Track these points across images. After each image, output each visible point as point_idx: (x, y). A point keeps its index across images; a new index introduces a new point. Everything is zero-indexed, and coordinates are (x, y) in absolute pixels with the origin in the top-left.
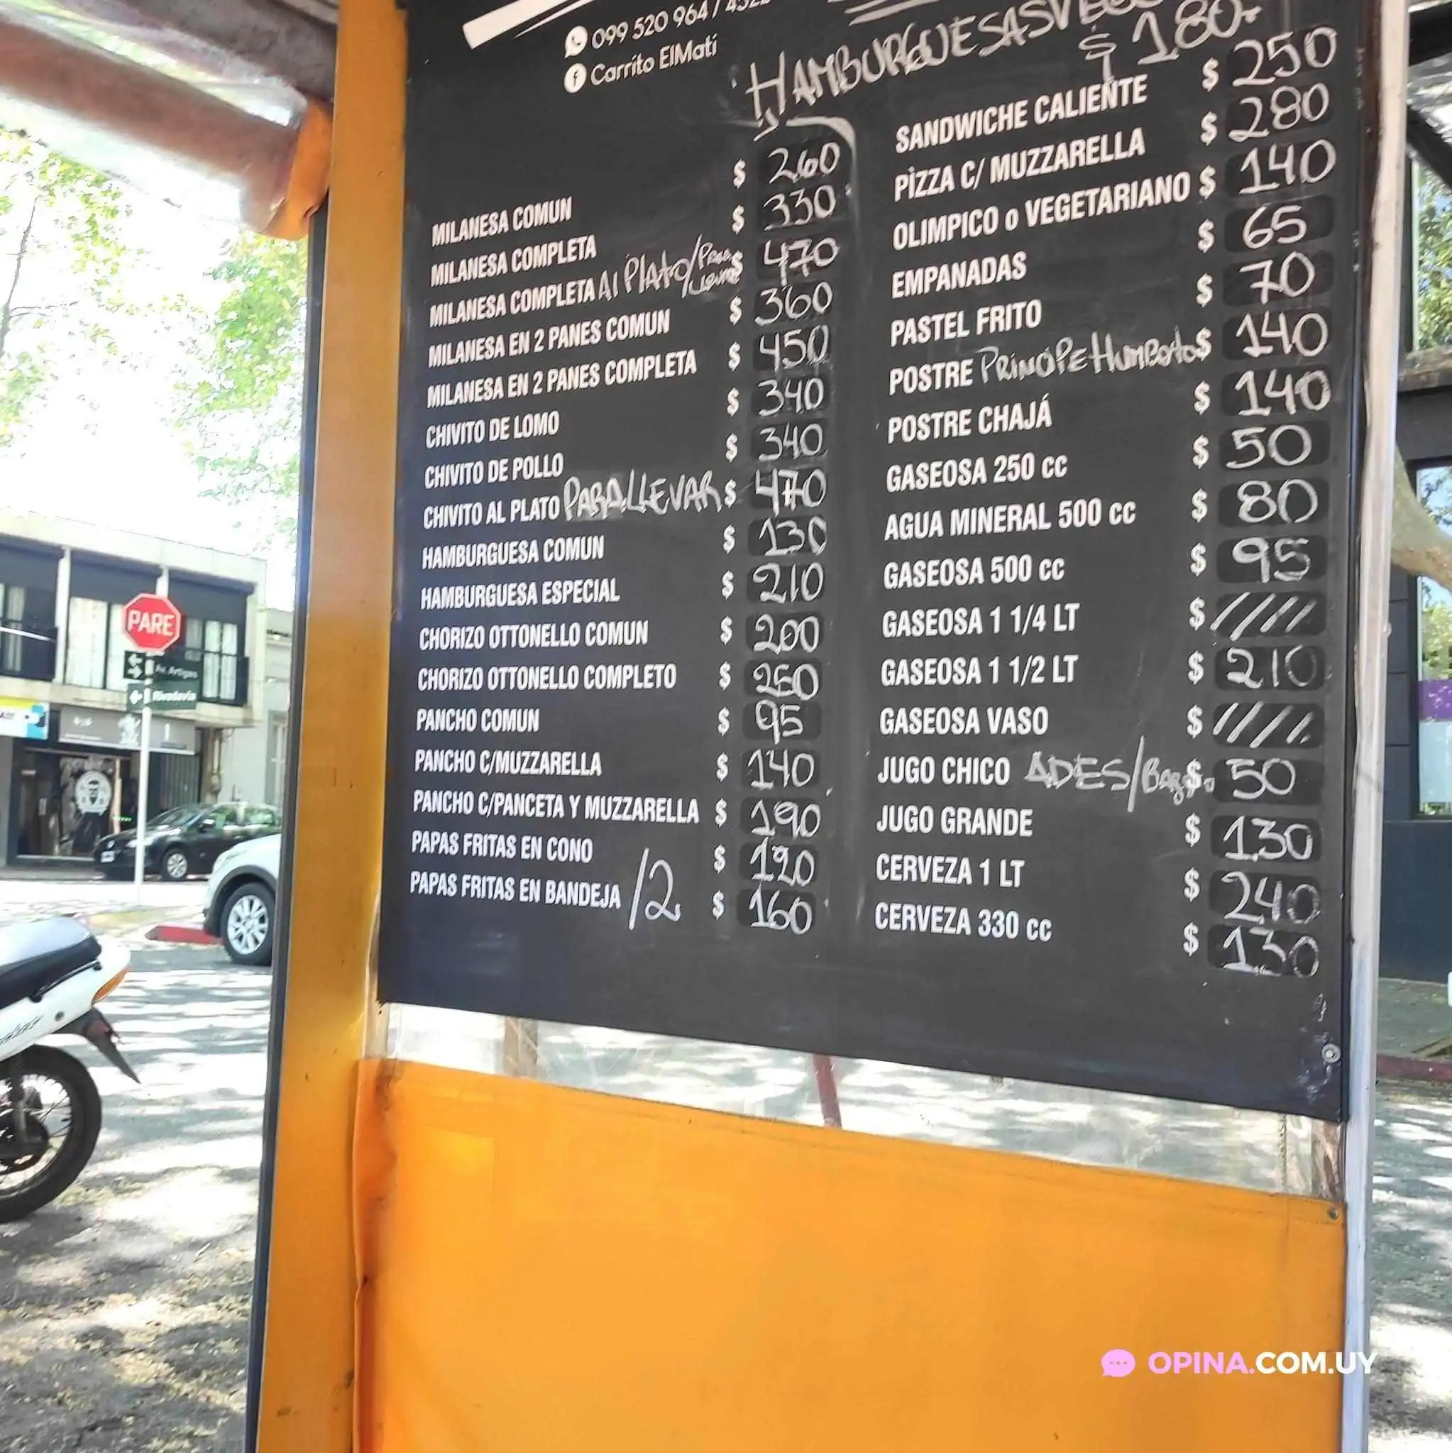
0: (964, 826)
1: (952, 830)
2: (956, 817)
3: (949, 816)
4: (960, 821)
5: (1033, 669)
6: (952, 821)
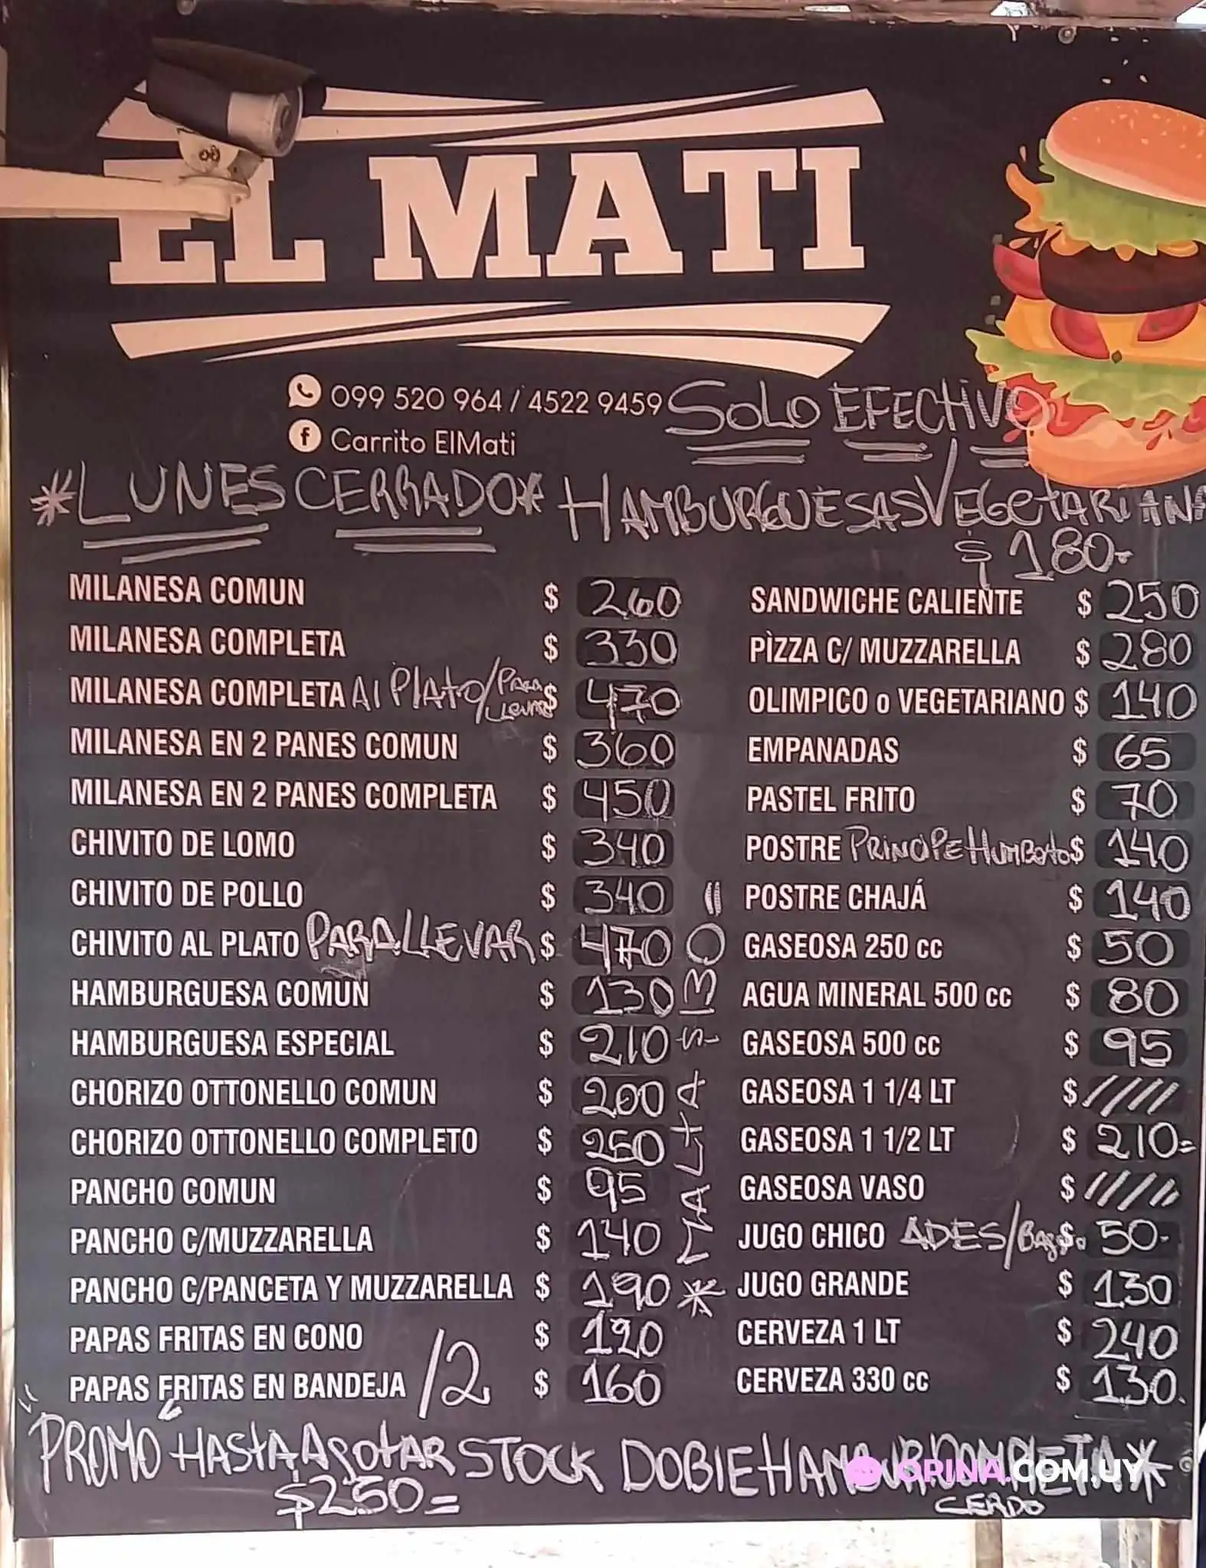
0: (836, 1288)
1: (823, 1292)
2: (827, 1281)
3: (819, 1279)
4: (832, 1283)
5: (908, 1138)
6: (823, 1285)
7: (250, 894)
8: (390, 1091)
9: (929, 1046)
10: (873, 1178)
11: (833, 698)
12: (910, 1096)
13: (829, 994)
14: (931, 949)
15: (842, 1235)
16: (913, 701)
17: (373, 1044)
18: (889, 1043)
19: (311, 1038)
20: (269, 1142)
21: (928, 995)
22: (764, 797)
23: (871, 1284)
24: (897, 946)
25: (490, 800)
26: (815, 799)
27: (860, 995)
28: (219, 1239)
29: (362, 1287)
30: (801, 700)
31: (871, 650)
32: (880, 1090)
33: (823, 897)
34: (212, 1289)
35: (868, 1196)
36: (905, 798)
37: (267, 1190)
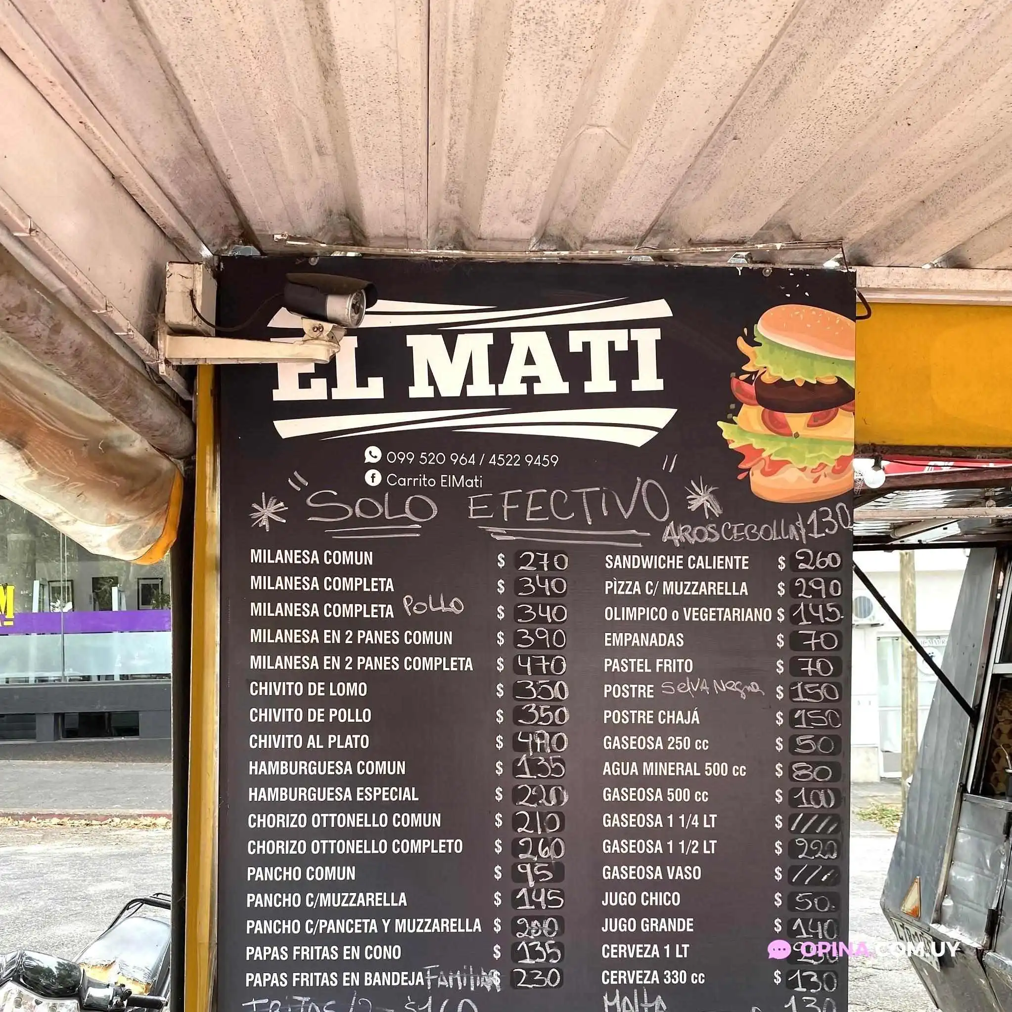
0: (654, 927)
1: (648, 929)
2: (649, 923)
3: (645, 922)
4: (652, 925)
5: (692, 846)
6: (647, 925)
7: (344, 715)
8: (416, 820)
9: (702, 796)
10: (673, 868)
11: (649, 613)
12: (693, 823)
13: (649, 768)
14: (703, 745)
15: (658, 899)
16: (691, 614)
17: (408, 794)
18: (681, 795)
19: (375, 791)
20: (353, 847)
21: (701, 769)
22: (612, 664)
23: (672, 925)
24: (684, 743)
25: (469, 665)
26: (640, 665)
27: (665, 769)
28: (326, 899)
29: (401, 925)
30: (631, 613)
31: (669, 588)
32: (677, 821)
33: (645, 717)
34: (321, 927)
35: (671, 877)
36: (688, 666)
37: (350, 873)
